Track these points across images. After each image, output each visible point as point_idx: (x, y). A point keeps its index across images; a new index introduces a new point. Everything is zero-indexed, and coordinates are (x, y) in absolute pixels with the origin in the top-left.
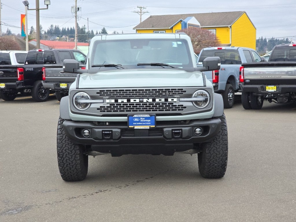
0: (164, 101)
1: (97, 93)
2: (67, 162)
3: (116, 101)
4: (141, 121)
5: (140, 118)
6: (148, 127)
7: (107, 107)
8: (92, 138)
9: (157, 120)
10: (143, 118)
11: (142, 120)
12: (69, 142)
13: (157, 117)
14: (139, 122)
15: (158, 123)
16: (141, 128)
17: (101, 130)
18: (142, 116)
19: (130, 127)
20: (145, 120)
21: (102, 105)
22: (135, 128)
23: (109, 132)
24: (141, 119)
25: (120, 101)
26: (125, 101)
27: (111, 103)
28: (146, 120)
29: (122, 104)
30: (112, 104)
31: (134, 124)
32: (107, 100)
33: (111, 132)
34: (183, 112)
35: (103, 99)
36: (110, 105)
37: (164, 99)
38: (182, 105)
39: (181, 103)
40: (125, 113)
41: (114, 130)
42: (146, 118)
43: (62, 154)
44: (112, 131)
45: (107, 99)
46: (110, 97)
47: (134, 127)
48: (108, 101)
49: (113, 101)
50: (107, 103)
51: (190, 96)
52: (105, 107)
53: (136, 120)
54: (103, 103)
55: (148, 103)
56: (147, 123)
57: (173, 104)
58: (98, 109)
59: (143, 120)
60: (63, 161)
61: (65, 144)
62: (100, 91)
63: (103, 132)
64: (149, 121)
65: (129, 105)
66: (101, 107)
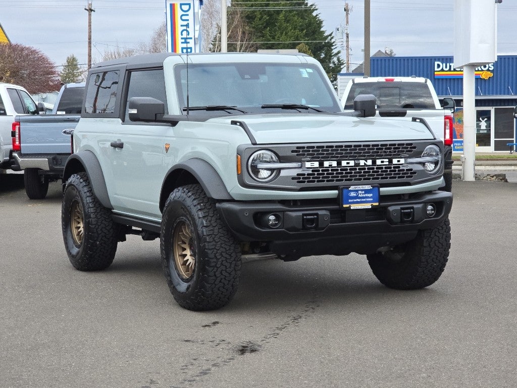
0: (387, 163)
1: (293, 151)
2: (222, 274)
3: (321, 164)
4: (359, 195)
5: (357, 191)
6: (368, 206)
7: (308, 174)
8: (283, 228)
9: (381, 194)
10: (362, 190)
11: (361, 194)
12: (225, 239)
13: (381, 189)
14: (357, 197)
15: (383, 198)
16: (360, 208)
17: (300, 214)
18: (361, 187)
19: (344, 206)
20: (365, 194)
21: (300, 171)
22: (352, 208)
23: (312, 217)
24: (360, 192)
25: (326, 164)
26: (334, 164)
27: (314, 168)
28: (367, 195)
29: (330, 169)
30: (315, 170)
31: (349, 201)
32: (307, 163)
33: (315, 217)
34: (413, 180)
35: (300, 161)
36: (312, 171)
37: (387, 160)
38: (411, 170)
39: (410, 167)
40: (335, 183)
41: (320, 212)
42: (366, 191)
43: (215, 260)
44: (317, 214)
45: (307, 161)
46: (312, 158)
47: (350, 206)
48: (308, 165)
49: (316, 164)
50: (307, 168)
51: (418, 155)
52: (304, 174)
53: (353, 194)
54: (301, 168)
55: (366, 167)
56: (368, 200)
57: (399, 167)
58: (293, 178)
59: (363, 194)
60: (215, 272)
61: (219, 243)
62: (298, 148)
63: (305, 217)
64: (370, 195)
65: (341, 170)
66: (298, 175)
